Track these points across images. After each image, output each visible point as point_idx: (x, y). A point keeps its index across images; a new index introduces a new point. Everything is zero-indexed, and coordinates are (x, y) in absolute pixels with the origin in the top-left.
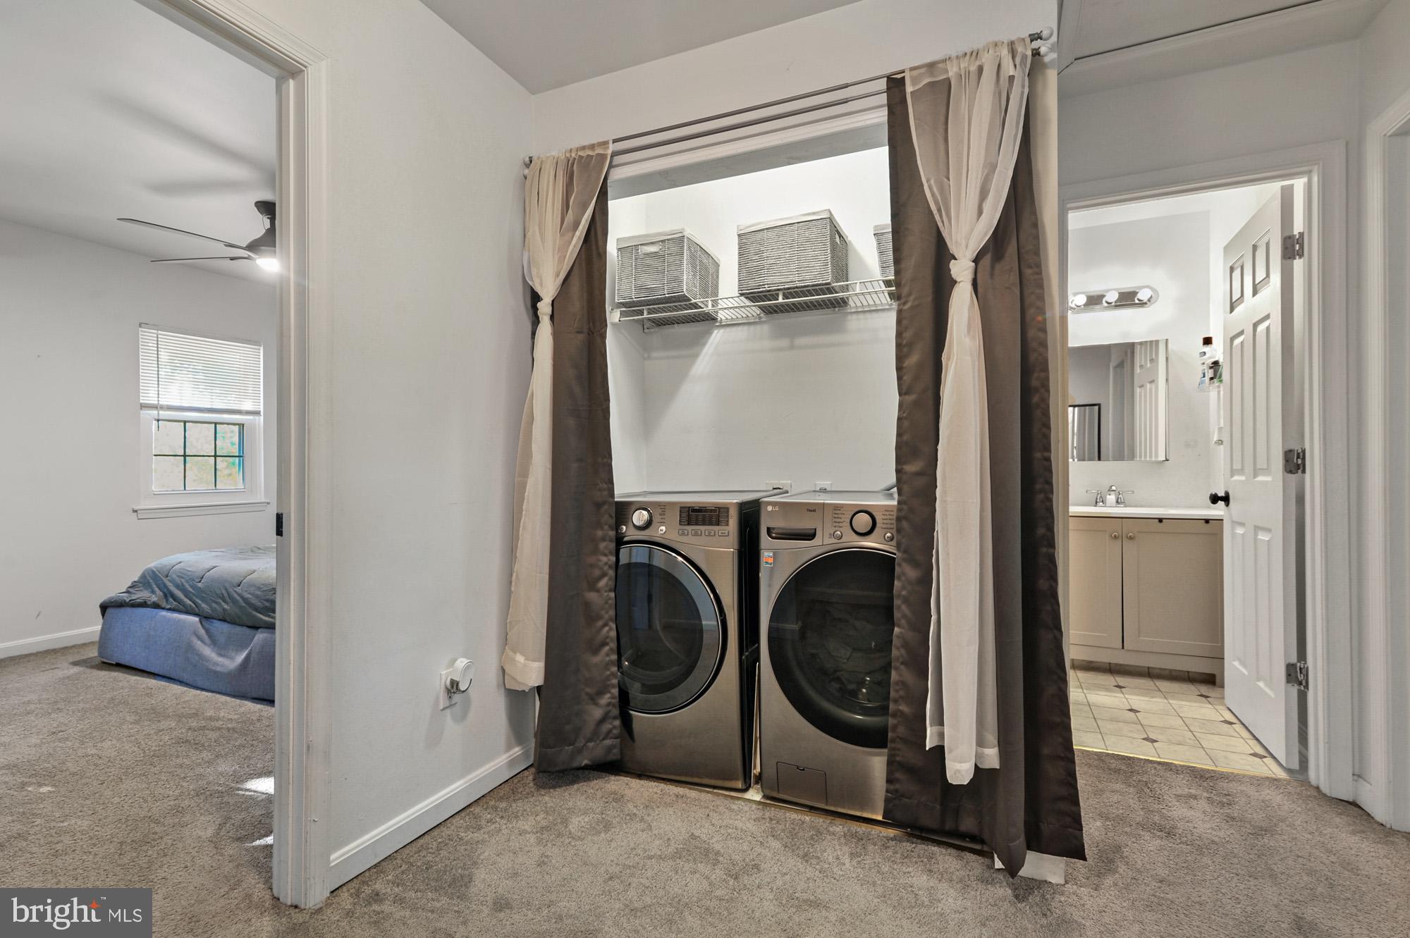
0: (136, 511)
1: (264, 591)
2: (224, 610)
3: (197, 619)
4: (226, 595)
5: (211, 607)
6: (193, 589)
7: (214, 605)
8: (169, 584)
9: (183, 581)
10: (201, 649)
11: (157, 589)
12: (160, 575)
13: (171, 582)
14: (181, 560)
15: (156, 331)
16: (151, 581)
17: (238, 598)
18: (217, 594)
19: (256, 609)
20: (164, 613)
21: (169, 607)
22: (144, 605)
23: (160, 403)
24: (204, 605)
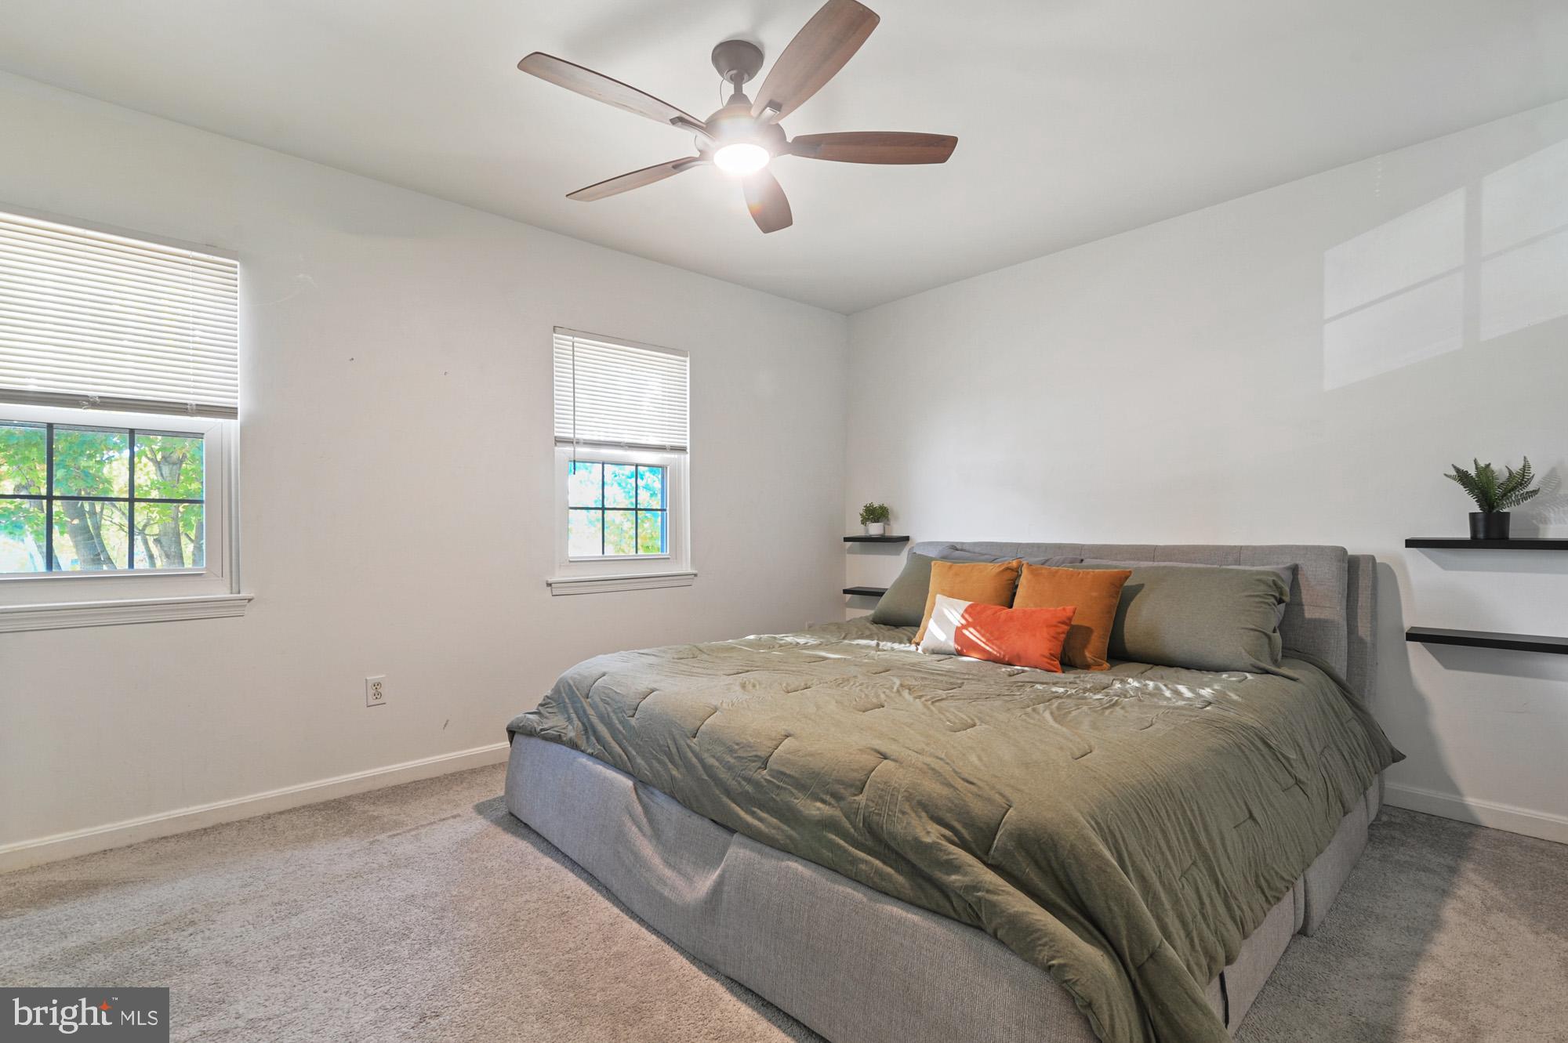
0: (549, 585)
1: (740, 758)
2: (673, 778)
3: (630, 783)
4: (674, 750)
5: (651, 767)
6: (623, 727)
7: (655, 764)
8: (590, 711)
9: (609, 709)
10: (638, 843)
11: (573, 716)
12: (577, 692)
13: (592, 708)
14: (604, 670)
15: (571, 338)
16: (567, 700)
17: (694, 760)
18: (660, 746)
19: (728, 792)
20: (584, 760)
21: (590, 751)
22: (557, 739)
23: (577, 436)
24: (639, 760)
